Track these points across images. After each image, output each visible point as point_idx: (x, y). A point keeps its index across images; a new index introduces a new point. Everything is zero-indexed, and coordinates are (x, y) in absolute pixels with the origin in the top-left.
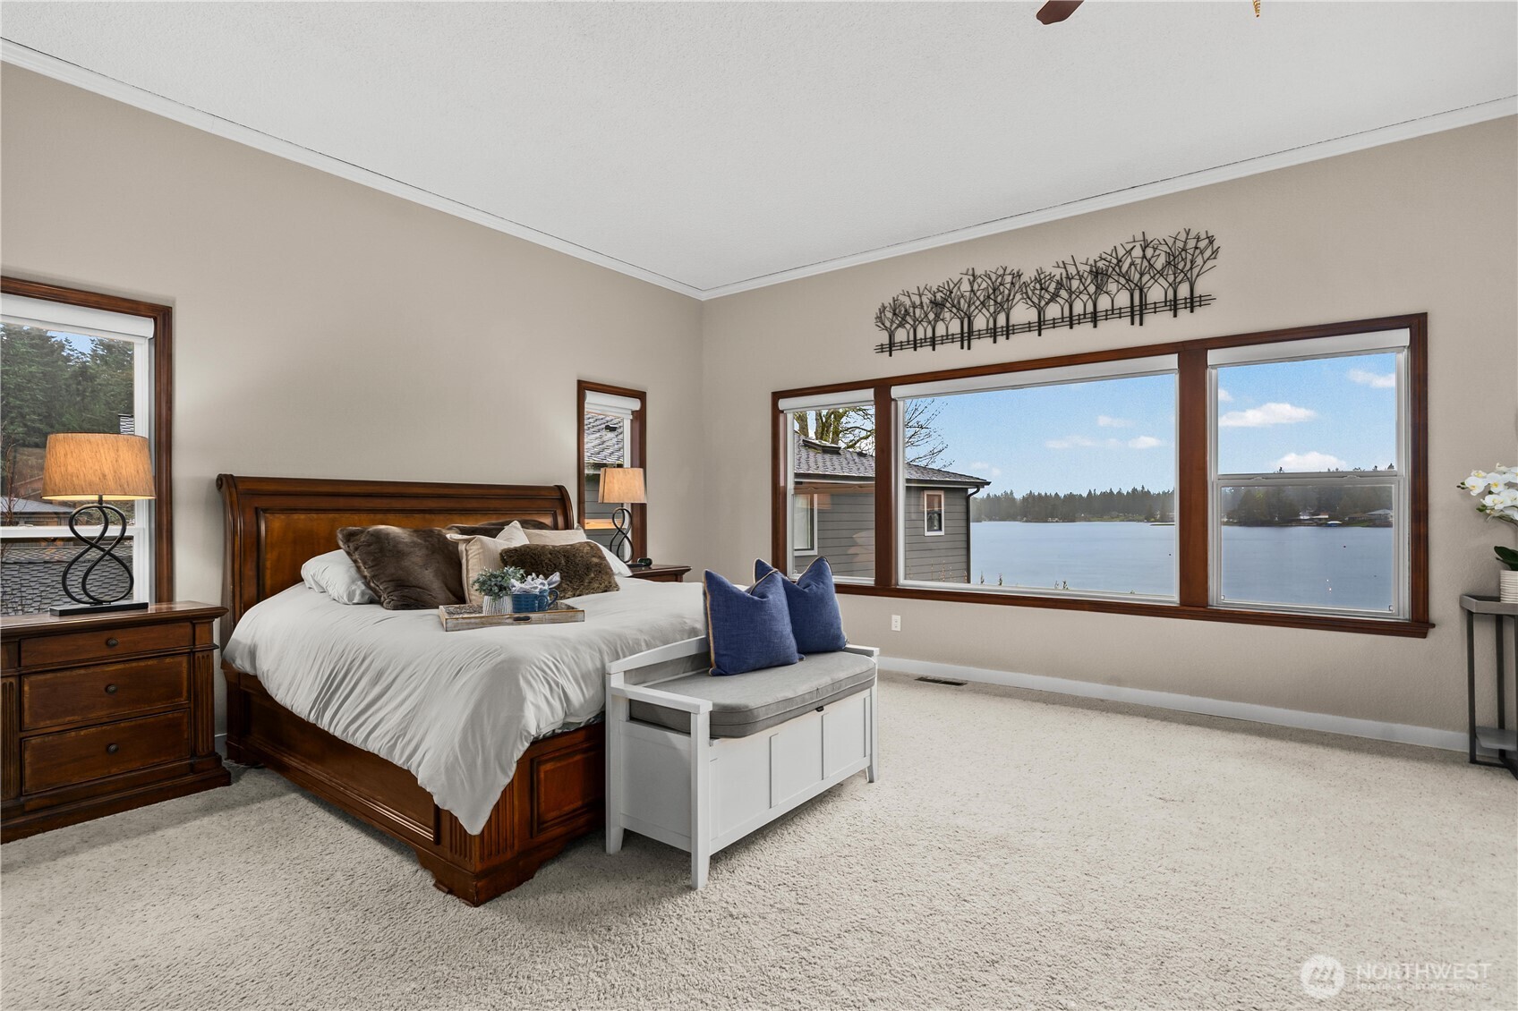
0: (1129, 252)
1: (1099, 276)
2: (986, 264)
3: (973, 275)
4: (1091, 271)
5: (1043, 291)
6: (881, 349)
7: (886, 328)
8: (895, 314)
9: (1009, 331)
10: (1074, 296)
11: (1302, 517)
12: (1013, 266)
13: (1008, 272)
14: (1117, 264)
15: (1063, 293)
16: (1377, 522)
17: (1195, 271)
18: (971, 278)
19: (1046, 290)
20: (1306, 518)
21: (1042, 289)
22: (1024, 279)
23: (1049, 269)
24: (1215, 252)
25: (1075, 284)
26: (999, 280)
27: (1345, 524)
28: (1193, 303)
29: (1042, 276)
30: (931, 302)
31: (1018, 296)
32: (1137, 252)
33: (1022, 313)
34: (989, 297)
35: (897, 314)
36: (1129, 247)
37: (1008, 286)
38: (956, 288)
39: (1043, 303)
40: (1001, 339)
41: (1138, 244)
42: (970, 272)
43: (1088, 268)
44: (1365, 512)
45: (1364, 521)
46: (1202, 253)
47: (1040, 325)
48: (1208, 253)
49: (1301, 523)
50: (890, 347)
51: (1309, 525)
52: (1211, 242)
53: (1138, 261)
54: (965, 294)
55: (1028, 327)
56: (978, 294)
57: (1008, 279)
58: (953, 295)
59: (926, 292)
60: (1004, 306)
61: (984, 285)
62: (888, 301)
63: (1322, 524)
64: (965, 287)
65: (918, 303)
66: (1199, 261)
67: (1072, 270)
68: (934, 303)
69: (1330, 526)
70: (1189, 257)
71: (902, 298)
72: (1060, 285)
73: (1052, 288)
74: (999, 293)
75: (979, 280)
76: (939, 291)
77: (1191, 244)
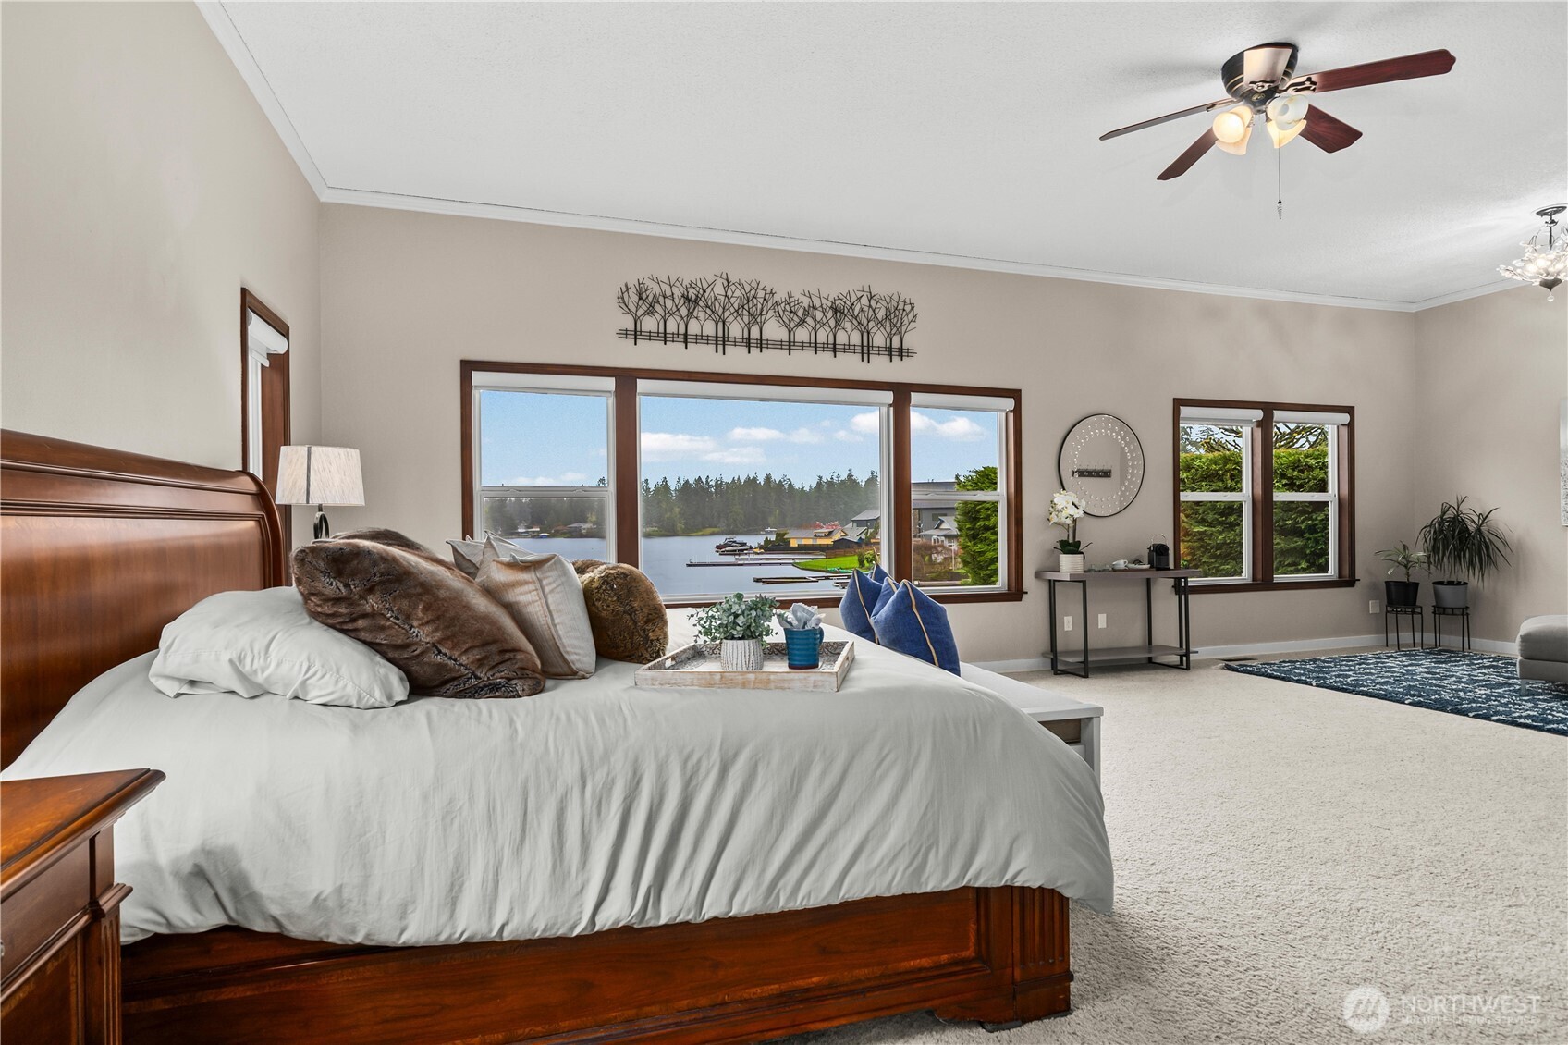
0: (859, 299)
1: (838, 313)
2: (740, 274)
3: (727, 280)
4: (831, 307)
5: (792, 314)
6: (624, 334)
7: (630, 312)
8: (640, 298)
9: (761, 344)
10: (818, 326)
11: (519, 530)
12: (767, 283)
13: (761, 287)
14: (851, 307)
15: (809, 320)
16: (574, 534)
17: (904, 328)
18: (726, 284)
19: (795, 313)
20: (524, 530)
21: (791, 312)
22: (777, 298)
23: (797, 295)
24: (915, 317)
25: (819, 315)
26: (753, 292)
27: (552, 536)
28: (903, 353)
29: (792, 300)
30: (683, 296)
31: (771, 313)
32: (864, 301)
33: (774, 330)
34: (743, 307)
35: (643, 300)
36: (859, 294)
37: (761, 300)
38: (710, 288)
39: (792, 325)
40: (755, 351)
41: (865, 294)
42: (724, 276)
43: (830, 304)
44: (566, 526)
45: (565, 533)
46: (907, 315)
47: (790, 345)
48: (911, 316)
49: (519, 535)
50: (636, 335)
51: (525, 537)
52: (912, 308)
53: (866, 309)
54: (719, 297)
55: (779, 345)
56: (732, 300)
57: (761, 294)
58: (706, 295)
59: (677, 284)
60: (756, 319)
61: (737, 293)
62: (632, 283)
63: (535, 536)
64: (719, 290)
65: (668, 293)
66: (906, 322)
67: (817, 302)
68: (687, 299)
69: (542, 537)
70: (900, 316)
71: (648, 282)
72: (806, 312)
73: (800, 313)
74: (753, 305)
75: (734, 288)
76: (691, 286)
77: (901, 306)
